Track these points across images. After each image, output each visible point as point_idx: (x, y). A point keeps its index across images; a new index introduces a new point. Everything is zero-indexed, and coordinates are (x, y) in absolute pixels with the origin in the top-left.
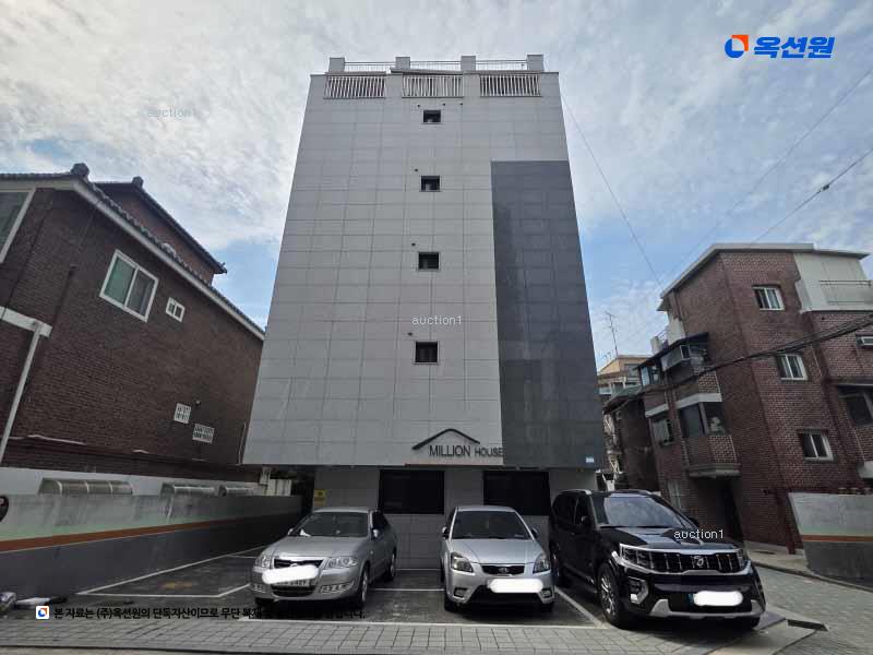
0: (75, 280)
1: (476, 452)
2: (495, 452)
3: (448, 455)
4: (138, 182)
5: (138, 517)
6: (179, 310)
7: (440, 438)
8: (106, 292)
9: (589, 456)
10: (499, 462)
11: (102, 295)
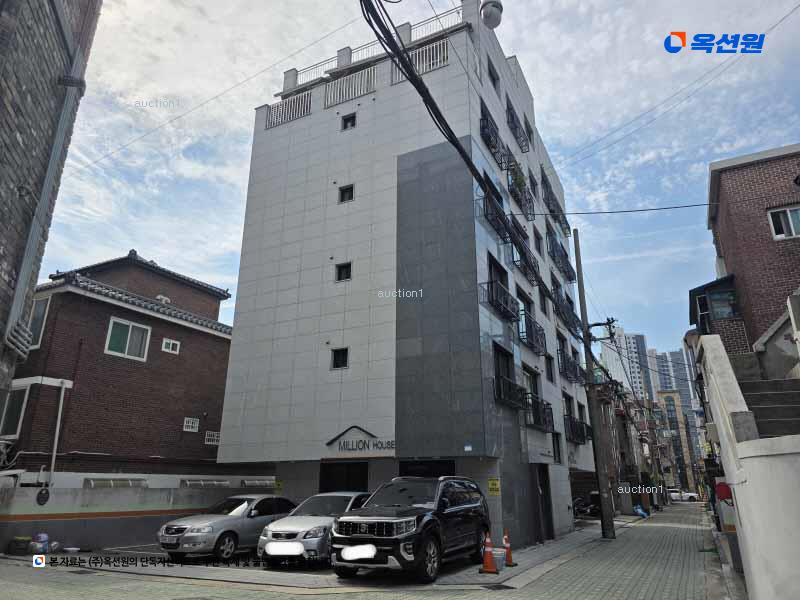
0: (83, 347)
1: (374, 445)
2: (389, 445)
3: (353, 449)
4: (133, 253)
5: (143, 502)
6: (174, 346)
7: (347, 435)
8: (110, 349)
9: (468, 445)
10: (392, 453)
11: (107, 351)
